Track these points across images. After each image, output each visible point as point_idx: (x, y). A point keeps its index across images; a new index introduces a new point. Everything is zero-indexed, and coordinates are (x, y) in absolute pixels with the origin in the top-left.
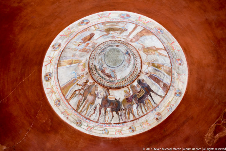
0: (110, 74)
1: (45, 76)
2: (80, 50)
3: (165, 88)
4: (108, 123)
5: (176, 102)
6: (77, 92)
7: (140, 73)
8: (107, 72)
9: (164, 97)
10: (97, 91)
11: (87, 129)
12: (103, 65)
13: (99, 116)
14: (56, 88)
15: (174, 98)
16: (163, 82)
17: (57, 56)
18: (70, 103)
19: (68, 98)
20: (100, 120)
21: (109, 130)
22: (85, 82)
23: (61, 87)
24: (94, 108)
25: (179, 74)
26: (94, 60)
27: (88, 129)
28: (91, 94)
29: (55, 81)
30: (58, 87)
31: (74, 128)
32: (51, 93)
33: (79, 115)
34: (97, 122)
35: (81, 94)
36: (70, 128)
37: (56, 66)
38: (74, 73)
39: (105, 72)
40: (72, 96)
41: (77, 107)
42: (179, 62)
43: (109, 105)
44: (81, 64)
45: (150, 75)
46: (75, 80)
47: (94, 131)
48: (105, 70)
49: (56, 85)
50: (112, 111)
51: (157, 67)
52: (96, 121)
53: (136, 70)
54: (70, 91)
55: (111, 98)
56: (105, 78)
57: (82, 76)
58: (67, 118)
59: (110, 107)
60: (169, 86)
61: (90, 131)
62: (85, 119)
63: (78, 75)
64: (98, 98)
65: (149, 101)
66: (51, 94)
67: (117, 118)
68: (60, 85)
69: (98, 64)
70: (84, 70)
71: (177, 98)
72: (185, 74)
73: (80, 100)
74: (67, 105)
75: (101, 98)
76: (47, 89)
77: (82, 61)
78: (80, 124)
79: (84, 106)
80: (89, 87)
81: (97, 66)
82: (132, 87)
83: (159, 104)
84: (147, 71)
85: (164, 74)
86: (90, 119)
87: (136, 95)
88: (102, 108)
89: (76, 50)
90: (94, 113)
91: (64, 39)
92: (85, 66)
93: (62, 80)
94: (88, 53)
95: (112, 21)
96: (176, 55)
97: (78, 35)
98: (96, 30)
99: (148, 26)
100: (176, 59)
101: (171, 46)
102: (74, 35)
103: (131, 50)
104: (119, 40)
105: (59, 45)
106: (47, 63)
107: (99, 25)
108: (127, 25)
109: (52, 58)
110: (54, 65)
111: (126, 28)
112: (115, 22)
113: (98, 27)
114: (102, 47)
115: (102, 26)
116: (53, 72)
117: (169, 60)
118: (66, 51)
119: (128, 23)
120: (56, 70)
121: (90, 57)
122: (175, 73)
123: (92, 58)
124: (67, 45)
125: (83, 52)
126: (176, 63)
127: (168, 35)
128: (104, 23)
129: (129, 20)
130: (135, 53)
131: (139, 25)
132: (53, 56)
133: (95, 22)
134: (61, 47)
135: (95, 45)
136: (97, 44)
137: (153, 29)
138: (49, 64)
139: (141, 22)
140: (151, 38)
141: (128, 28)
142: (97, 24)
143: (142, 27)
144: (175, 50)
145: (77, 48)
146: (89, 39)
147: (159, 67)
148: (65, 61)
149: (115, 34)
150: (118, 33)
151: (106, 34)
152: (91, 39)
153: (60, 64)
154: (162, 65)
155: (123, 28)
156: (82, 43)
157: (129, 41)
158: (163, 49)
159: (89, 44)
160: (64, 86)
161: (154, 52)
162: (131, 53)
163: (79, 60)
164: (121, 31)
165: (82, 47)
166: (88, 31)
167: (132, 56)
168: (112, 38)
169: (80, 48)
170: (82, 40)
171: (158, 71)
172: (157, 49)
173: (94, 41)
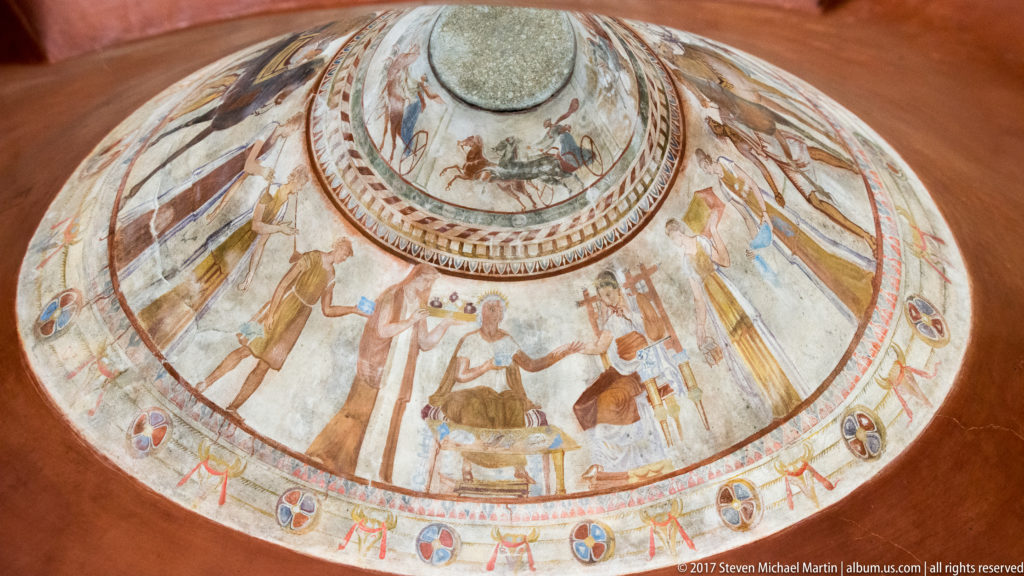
1: (871, 457)
2: (672, 352)
3: (134, 238)
5: (39, 287)
6: (802, 182)
7: (312, 101)
9: (116, 212)
12: (592, 42)
14: (881, 354)
15: (57, 284)
16: (157, 241)
17: (769, 451)
22: (729, 141)
23: (856, 324)
26: (635, 163)
28: (721, 80)
29: (857, 380)
30: (867, 343)
32: (913, 379)
33: (857, 153)
35: (788, 155)
37: (804, 417)
38: (763, 264)
39: (589, 18)
40: (841, 219)
41: (847, 172)
42: (149, 431)
44: (704, 242)
45: (242, 168)
46: (777, 230)
48: (580, 16)
49: (870, 363)
51: (222, 250)
53: (342, 85)
54: (835, 243)
57: (731, 188)
58: (938, 240)
60: (120, 273)
63: (750, 221)
66: (917, 378)
68: (858, 336)
69: (624, 95)
70: (710, 200)
71: (47, 300)
72: (91, 413)
73: (807, 153)
74: (897, 251)
77: (694, 251)
80: (720, 101)
81: (632, 93)
85: (171, 275)
89: (686, 370)
91: (693, 507)
92: (692, 204)
93: (834, 332)
94: (648, 267)
95: (488, 505)
96: (180, 441)
97: (641, 472)
98: (559, 447)
99: (344, 506)
100: (169, 429)
101: (222, 468)
102: (654, 491)
103: (390, 191)
104: (464, 273)
105: (726, 497)
106: (819, 487)
107: (544, 483)
108: (428, 467)
109: (790, 478)
110: (805, 436)
111: (430, 433)
112: (477, 489)
113: (547, 468)
114: (566, 213)
115: (533, 466)
116: (835, 420)
117: (190, 382)
118: (724, 432)
119: (423, 488)
120: (816, 402)
121: (648, 218)
122: (131, 356)
123: (640, 189)
124: (703, 458)
125: (665, 306)
126: (157, 405)
127: (258, 515)
128: (519, 492)
129: (421, 512)
130: (364, 190)
131: (379, 493)
132: (778, 475)
133: (555, 517)
134: (725, 478)
135: (594, 299)
136: (581, 297)
137: (321, 498)
138: (814, 473)
139: (375, 515)
140: (309, 415)
141: (420, 439)
142: (549, 504)
143: (362, 482)
144: (198, 466)
145: (680, 377)
146: (607, 380)
147: (215, 267)
148: (760, 379)
149: (479, 353)
150: (468, 363)
151: (524, 374)
152: (597, 377)
153: (786, 398)
154: (205, 299)
155: (443, 431)
156: (645, 393)
157: (410, 292)
158: (236, 405)
159: (619, 341)
160: (842, 300)
161: (270, 320)
162: (387, 158)
163: (706, 286)
164: (452, 398)
165: (657, 356)
166: (592, 467)
167: (377, 141)
168: (501, 319)
169: (667, 359)
170: (637, 419)
171: (211, 236)
172: (263, 366)
173: (590, 347)
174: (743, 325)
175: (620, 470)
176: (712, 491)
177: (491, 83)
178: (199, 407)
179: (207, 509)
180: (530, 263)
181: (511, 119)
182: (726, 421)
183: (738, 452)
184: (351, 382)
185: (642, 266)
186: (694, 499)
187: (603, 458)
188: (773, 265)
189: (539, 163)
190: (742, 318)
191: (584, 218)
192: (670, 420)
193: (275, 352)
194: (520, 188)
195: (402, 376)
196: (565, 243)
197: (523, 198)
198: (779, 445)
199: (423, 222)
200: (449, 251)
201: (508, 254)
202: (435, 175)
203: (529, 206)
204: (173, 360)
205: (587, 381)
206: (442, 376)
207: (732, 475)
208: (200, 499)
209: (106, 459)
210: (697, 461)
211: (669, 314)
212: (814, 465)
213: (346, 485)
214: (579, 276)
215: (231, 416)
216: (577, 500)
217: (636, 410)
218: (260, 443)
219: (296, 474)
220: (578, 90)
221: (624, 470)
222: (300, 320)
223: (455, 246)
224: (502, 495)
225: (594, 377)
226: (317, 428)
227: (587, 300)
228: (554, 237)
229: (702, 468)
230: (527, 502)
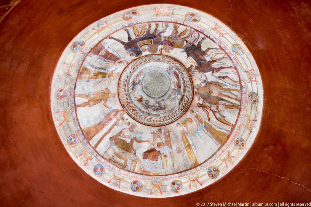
0: (174, 74)
1: (214, 178)
2: (170, 149)
3: (98, 49)
4: (224, 52)
5: (86, 34)
6: (218, 115)
7: (131, 62)
8: (176, 80)
9: (106, 38)
10: (201, 85)
11: (256, 81)
12: (174, 89)
13: (226, 68)
14: (224, 153)
15: (87, 38)
16: (98, 56)
17: (187, 175)
18: (234, 123)
19: (229, 128)
20: (230, 65)
21: (230, 46)
22: (201, 108)
23: (219, 146)
24: (222, 79)
25: (68, 74)
26: (174, 112)
27: (254, 79)
28: (210, 92)
29: (215, 159)
30: (221, 151)
31: (264, 105)
32: (231, 159)
33: (243, 102)
34: (236, 68)
35: (217, 109)
36: (266, 112)
37: (199, 168)
38: (198, 134)
39: (178, 83)
40: (225, 122)
41: (235, 109)
42: (62, 93)
43: (202, 60)
44: (185, 128)
45: (116, 61)
46: (205, 127)
47: (250, 68)
48: (176, 83)
49: (220, 155)
50: (204, 53)
51: (100, 73)
52: (235, 71)
53: (136, 65)
54: (221, 128)
55: (193, 61)
56: (182, 79)
57: (197, 118)
58: (255, 120)
59: (202, 58)
60: (90, 53)
61: (255, 75)
62: (244, 90)
63: (199, 125)
64: (207, 78)
65: (137, 33)
66: (232, 158)
67: (206, 43)
68: (219, 149)
69: (176, 99)
70: (190, 120)
71: (82, 40)
72: (58, 76)
73: (224, 107)
74: (239, 127)
75: (205, 75)
76: (227, 167)
77: (182, 130)
78: (254, 95)
79: (229, 97)
80: (205, 98)
81: (179, 99)
82: (154, 52)
83: (120, 29)
84: (118, 65)
85: (92, 66)
86: (239, 80)
87: (154, 42)
88: (214, 68)
89: (172, 153)
90: (227, 77)
91: (165, 185)
92: (185, 121)
93: (212, 149)
94: (170, 131)
95: (115, 166)
96: (64, 103)
97: (154, 173)
98: (137, 161)
99: (83, 147)
100: (65, 97)
101: (66, 117)
102: (156, 178)
103: (126, 93)
104: (131, 116)
105: (174, 184)
106: (198, 185)
107: (130, 167)
108: (105, 150)
109: (191, 181)
110: (198, 172)
111: (109, 143)
112: (114, 162)
113: (132, 164)
114: (155, 116)
115: (129, 162)
116: (206, 169)
117: (76, 92)
118: (177, 168)
119: (102, 155)
120: (203, 164)
121: (173, 122)
122: (74, 73)
123: (173, 116)
124: (170, 173)
125: (171, 139)
126: (68, 89)
127: (65, 135)
128: (123, 167)
129: (99, 160)
130: (123, 89)
131: (92, 150)
132: (188, 181)
133: (129, 176)
134: (175, 179)
135: (155, 133)
136: (153, 132)
137: (80, 142)
138: (198, 181)
139: (88, 154)
140: (89, 122)
141: (107, 143)
142: (129, 172)
143: (90, 145)
144: (62, 112)
145: (170, 154)
146: (153, 150)
147: (97, 75)
148: (189, 158)
149: (127, 133)
150: (124, 134)
151: (135, 142)
152: (151, 149)
153: (195, 163)
154: (91, 79)
155: (112, 144)
156: (160, 156)
157: (120, 113)
158: (79, 106)
159: (158, 143)
160: (217, 141)
161: (95, 96)
162: (129, 87)
163: (182, 137)
164: (117, 139)
165: (166, 148)
166: (143, 168)
167: (130, 82)
168: (134, 129)
169: (168, 150)
170: (157, 160)
171: (101, 68)
172: (88, 103)
173: (151, 142)
174: (189, 146)
175: (149, 171)
176: (171, 182)
177: (150, 89)
178: (73, 99)
179: (56, 123)
180: (144, 122)
181: (149, 98)
182: (178, 166)
183: (179, 174)
184: (100, 121)
185: (168, 130)
186: (165, 183)
187: (146, 167)
188: (201, 134)
189: (152, 106)
190: (189, 145)
191: (158, 118)
192: (165, 163)
193: (92, 103)
194: (147, 108)
195: (110, 128)
196: (153, 121)
197: (147, 110)
198: (190, 173)
199: (128, 102)
200: (130, 111)
201: (141, 118)
202: (134, 97)
203: (148, 112)
204: (77, 84)
205: (148, 149)
206: (117, 133)
207: (176, 179)
208: (57, 119)
209: (50, 90)
210: (169, 174)
211: (171, 141)
212: (198, 179)
213: (86, 143)
214: (154, 128)
215: (76, 107)
216: (136, 174)
217: (157, 159)
218: (76, 119)
219: (78, 132)
220: (165, 98)
221: (150, 171)
222: (99, 101)
223: (131, 111)
224: (119, 166)
225: (150, 148)
226: (88, 126)
227: (154, 133)
228: (151, 119)
229: (169, 176)
230: (124, 170)
